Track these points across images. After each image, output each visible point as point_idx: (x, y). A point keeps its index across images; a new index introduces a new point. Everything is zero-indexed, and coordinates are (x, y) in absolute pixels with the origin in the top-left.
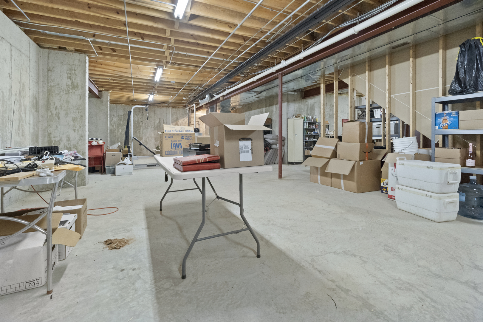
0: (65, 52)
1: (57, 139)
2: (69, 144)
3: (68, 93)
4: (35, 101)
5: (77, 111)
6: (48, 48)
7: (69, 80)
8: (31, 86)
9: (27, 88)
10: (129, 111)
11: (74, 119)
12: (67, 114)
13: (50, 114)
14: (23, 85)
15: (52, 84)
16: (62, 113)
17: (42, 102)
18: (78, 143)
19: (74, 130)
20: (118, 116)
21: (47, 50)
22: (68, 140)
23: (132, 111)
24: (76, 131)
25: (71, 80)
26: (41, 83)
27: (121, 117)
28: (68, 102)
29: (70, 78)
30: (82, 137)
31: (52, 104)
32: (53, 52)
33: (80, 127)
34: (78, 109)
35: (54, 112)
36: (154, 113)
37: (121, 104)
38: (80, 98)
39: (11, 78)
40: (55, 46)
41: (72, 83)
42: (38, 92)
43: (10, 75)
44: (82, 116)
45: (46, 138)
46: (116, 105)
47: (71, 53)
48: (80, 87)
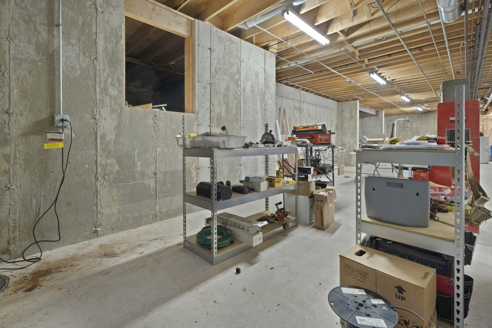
0: (348, 102)
1: (345, 143)
2: (350, 145)
3: (349, 121)
4: (337, 127)
5: (353, 129)
6: (342, 102)
7: (350, 115)
8: (335, 121)
9: (333, 122)
10: (393, 124)
11: (352, 133)
12: (349, 131)
13: (342, 131)
14: (332, 121)
15: (343, 118)
16: (347, 131)
17: (339, 127)
18: (353, 145)
19: (352, 139)
20: (399, 125)
21: (341, 103)
22: (349, 144)
23: (395, 123)
24: (353, 139)
25: (351, 114)
26: (339, 118)
27: (402, 125)
28: (349, 125)
29: (350, 113)
30: (355, 142)
31: (343, 127)
32: (344, 102)
33: (355, 137)
34: (354, 128)
35: (344, 131)
36: (434, 119)
37: (401, 115)
38: (355, 123)
39: (328, 121)
40: (344, 100)
41: (351, 116)
42: (338, 122)
43: (327, 119)
44: (355, 132)
45: (341, 143)
46: (397, 116)
47: (351, 101)
48: (354, 117)
